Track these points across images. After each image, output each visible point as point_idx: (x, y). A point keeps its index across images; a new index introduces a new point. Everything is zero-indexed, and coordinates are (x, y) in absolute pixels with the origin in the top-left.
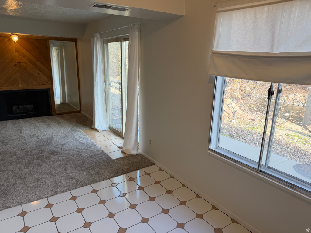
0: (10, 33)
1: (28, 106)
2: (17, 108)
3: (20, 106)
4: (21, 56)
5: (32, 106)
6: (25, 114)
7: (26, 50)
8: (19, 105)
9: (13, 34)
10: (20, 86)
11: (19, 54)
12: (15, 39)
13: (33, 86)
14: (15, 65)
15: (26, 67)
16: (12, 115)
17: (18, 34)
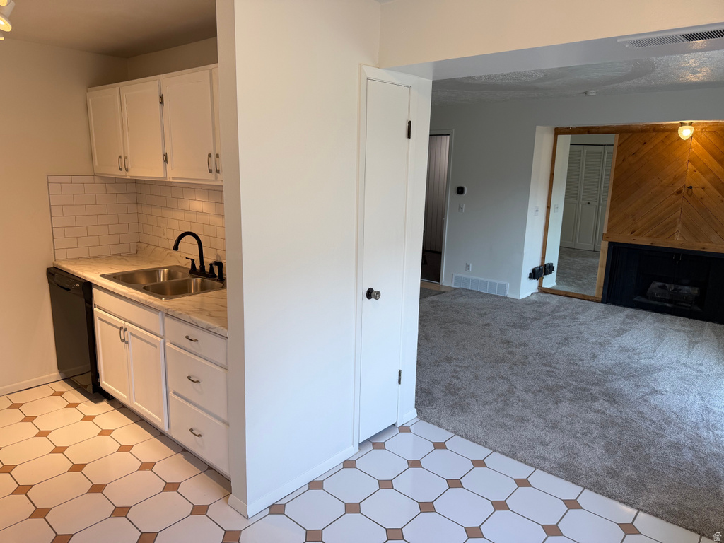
0: (678, 122)
1: (686, 288)
2: (660, 287)
3: (667, 285)
4: (697, 172)
5: (695, 291)
6: (668, 305)
7: (715, 157)
8: (667, 283)
9: (682, 124)
10: (678, 240)
11: (694, 168)
12: (685, 133)
13: (707, 244)
14: (679, 192)
15: (702, 199)
16: (643, 300)
17: (694, 122)
